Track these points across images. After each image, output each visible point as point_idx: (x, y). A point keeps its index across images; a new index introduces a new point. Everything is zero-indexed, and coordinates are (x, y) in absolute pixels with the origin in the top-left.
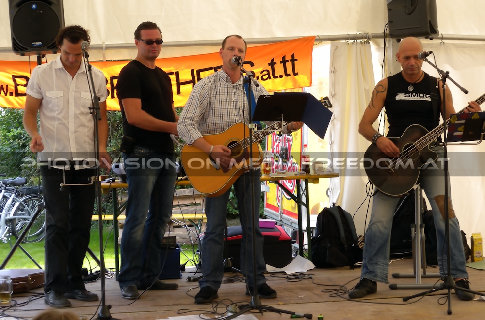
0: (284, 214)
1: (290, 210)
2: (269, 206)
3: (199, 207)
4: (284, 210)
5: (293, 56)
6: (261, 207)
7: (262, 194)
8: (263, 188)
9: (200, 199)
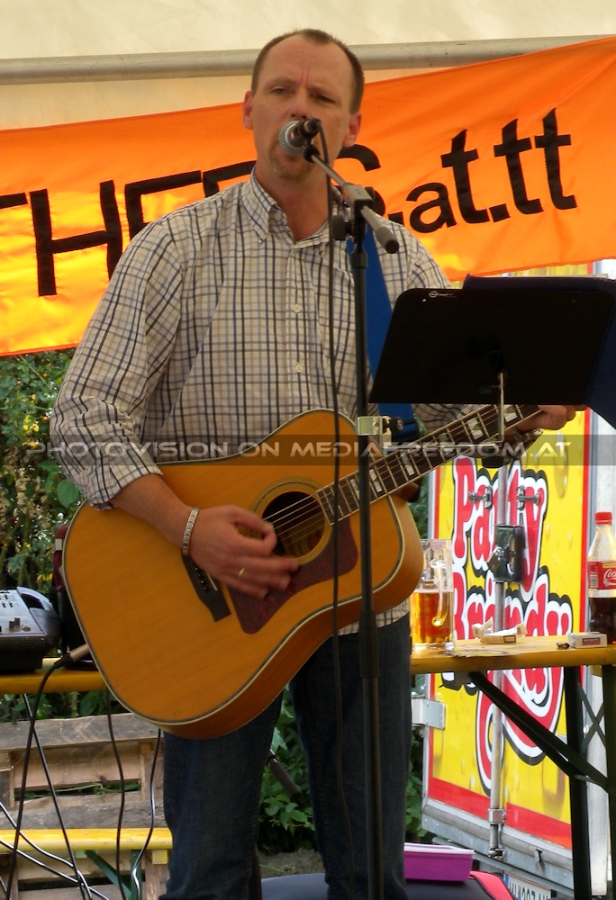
0: (512, 825)
1: (539, 807)
2: (445, 791)
3: (132, 800)
4: (510, 807)
5: (550, 122)
6: (409, 797)
7: (413, 741)
8: (420, 712)
9: (138, 762)
